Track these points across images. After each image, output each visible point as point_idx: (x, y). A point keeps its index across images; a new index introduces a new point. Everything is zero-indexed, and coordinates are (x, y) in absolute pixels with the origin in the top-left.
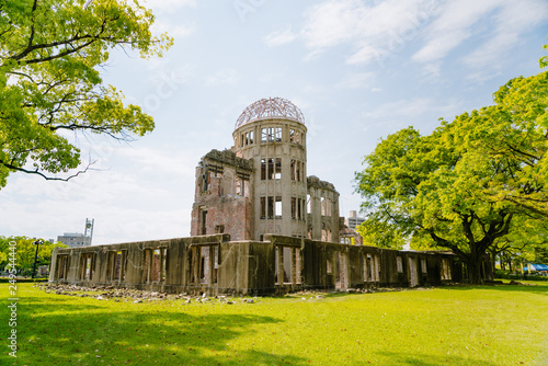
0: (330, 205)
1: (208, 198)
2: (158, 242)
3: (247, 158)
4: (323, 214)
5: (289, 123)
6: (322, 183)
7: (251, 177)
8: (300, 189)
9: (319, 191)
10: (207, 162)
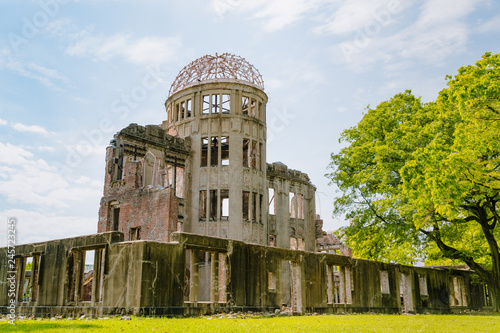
0: (302, 202)
1: (122, 189)
2: (31, 246)
3: (182, 136)
4: (293, 216)
5: (241, 88)
6: (292, 173)
7: (187, 162)
8: (256, 180)
9: (287, 184)
10: (122, 141)
